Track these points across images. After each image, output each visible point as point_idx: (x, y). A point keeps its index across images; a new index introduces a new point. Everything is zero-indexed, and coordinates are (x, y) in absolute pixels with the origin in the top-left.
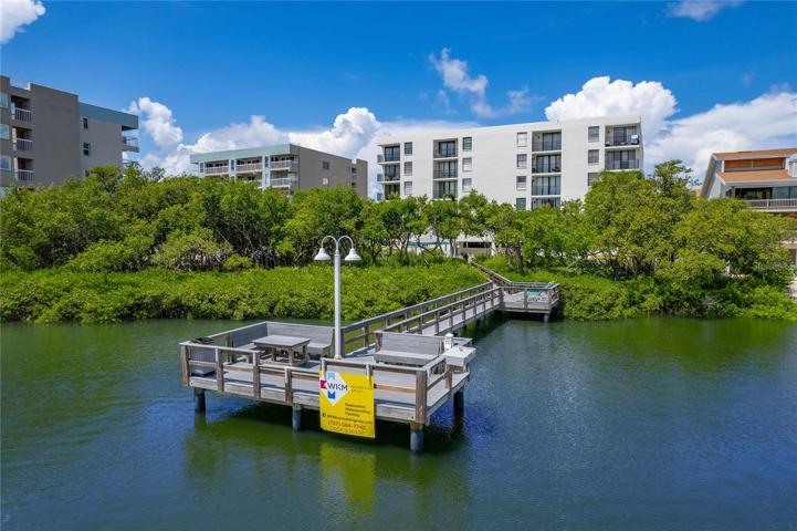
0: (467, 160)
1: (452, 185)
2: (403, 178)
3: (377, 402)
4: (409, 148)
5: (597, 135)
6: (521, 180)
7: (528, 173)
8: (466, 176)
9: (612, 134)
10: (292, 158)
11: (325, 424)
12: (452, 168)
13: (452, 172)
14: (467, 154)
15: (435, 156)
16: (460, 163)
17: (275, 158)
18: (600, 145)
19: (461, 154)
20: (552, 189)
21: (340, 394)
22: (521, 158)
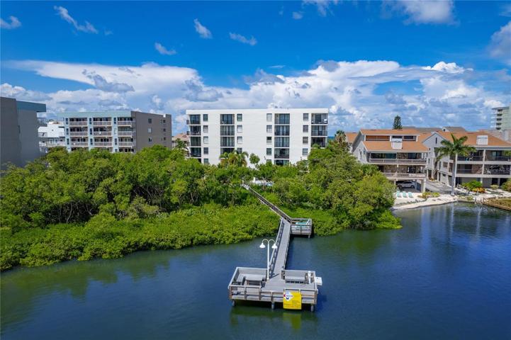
0: (240, 126)
1: (231, 139)
2: (203, 134)
3: (302, 298)
4: (206, 118)
5: (308, 118)
6: (269, 138)
7: (272, 135)
8: (239, 135)
9: (314, 118)
10: (131, 119)
11: (285, 307)
12: (231, 130)
13: (231, 132)
14: (239, 123)
15: (221, 123)
16: (236, 128)
17: (120, 119)
18: (309, 123)
19: (236, 123)
20: (285, 144)
21: (290, 298)
22: (269, 127)
